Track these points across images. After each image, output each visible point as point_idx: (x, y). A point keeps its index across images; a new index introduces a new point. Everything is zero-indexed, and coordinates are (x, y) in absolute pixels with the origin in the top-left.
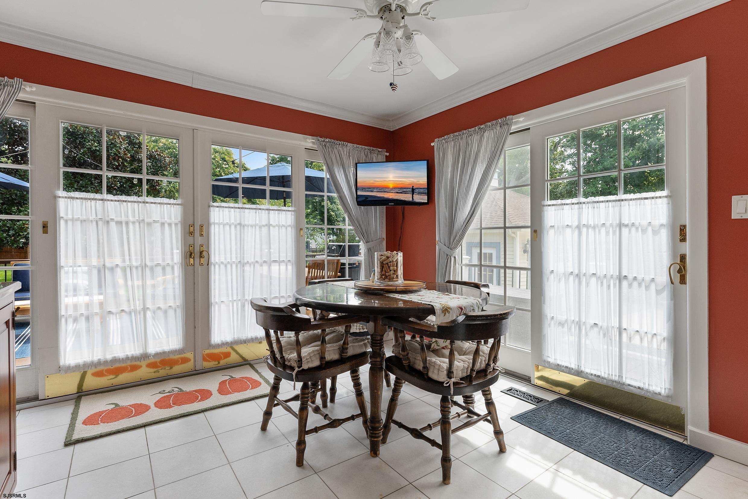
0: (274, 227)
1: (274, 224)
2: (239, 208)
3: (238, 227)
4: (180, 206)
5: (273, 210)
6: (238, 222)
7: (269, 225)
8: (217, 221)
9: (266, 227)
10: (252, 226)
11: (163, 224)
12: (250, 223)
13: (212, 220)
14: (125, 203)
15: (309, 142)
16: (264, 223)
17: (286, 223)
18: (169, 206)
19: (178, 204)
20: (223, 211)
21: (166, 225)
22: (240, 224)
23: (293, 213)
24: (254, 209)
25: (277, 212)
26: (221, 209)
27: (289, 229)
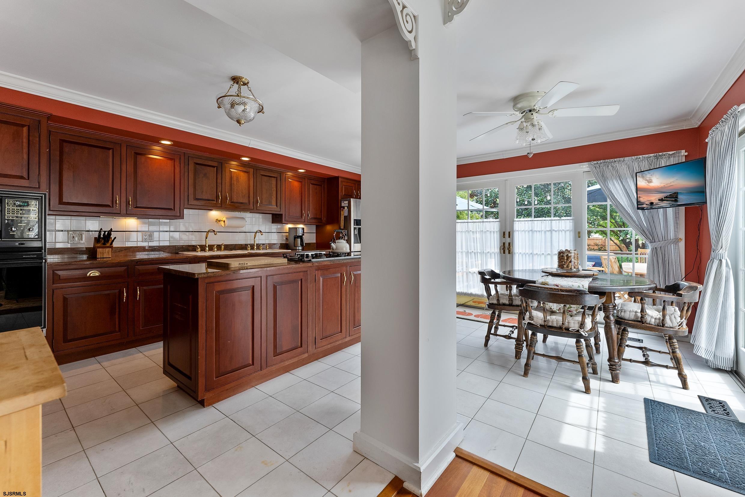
0: (556, 231)
1: (556, 229)
2: (531, 221)
3: (531, 232)
4: (499, 222)
5: (554, 220)
6: (530, 229)
7: (551, 231)
8: (517, 229)
9: (550, 232)
10: (539, 231)
11: (491, 232)
12: (538, 229)
13: (515, 229)
14: (475, 223)
15: (585, 167)
16: (548, 229)
17: (565, 228)
18: (493, 222)
19: (497, 222)
20: (521, 223)
21: (492, 233)
22: (532, 230)
23: (571, 221)
24: (541, 220)
25: (557, 221)
26: (520, 222)
27: (568, 233)
